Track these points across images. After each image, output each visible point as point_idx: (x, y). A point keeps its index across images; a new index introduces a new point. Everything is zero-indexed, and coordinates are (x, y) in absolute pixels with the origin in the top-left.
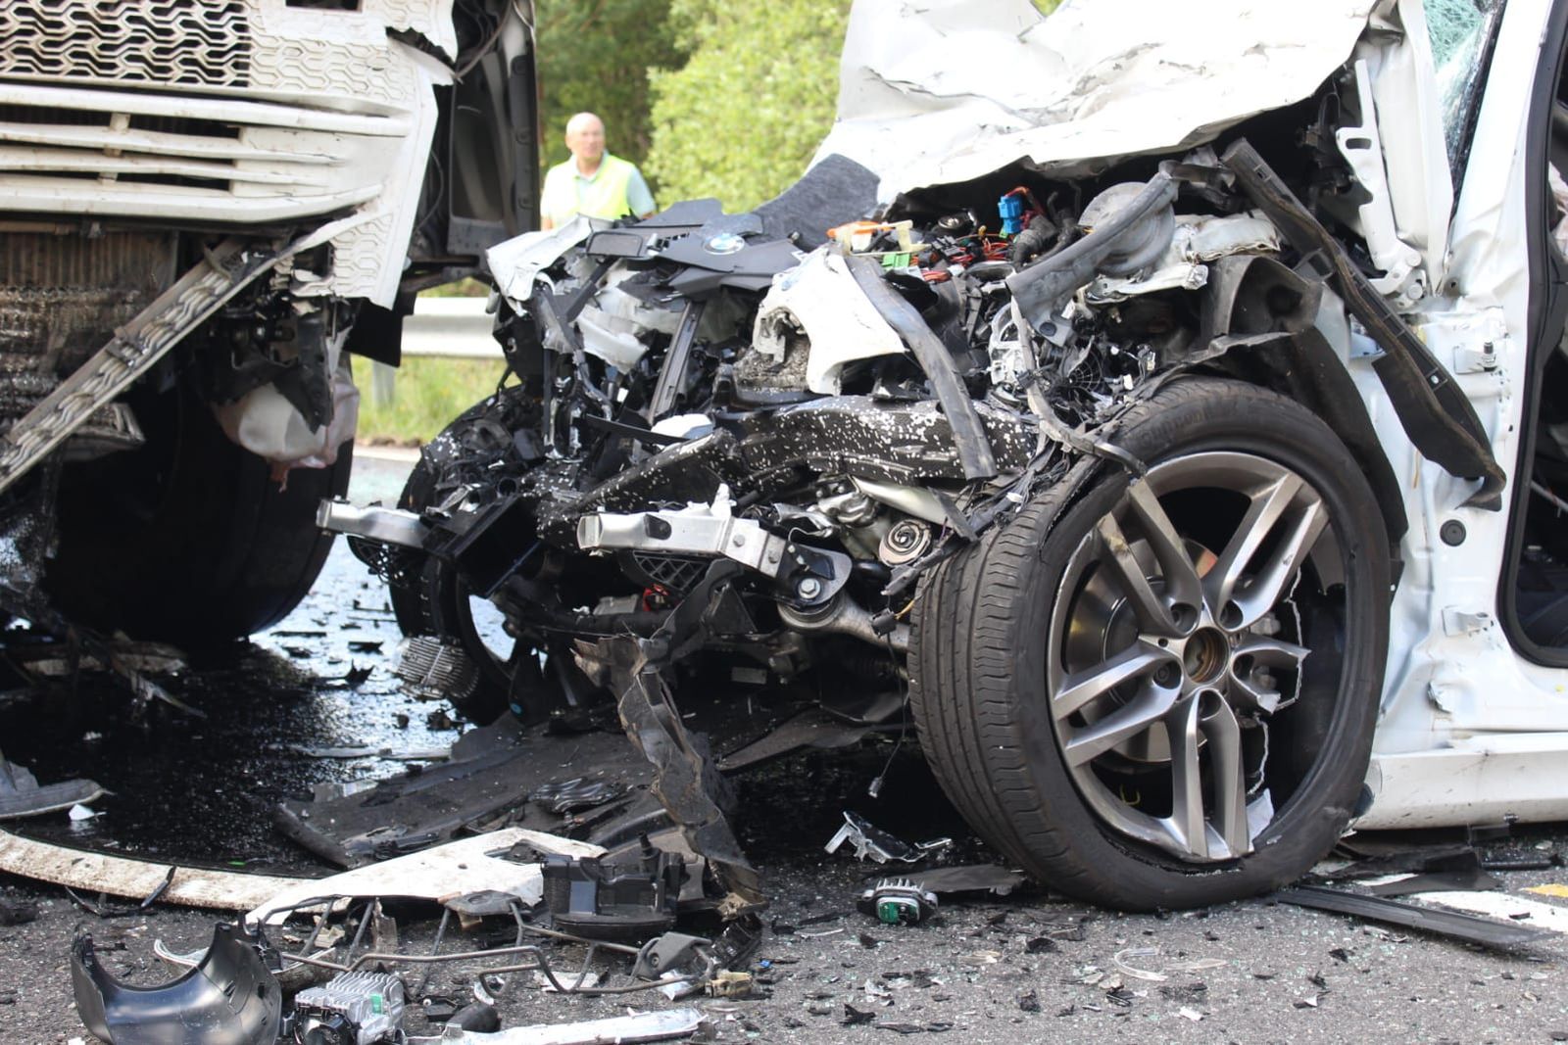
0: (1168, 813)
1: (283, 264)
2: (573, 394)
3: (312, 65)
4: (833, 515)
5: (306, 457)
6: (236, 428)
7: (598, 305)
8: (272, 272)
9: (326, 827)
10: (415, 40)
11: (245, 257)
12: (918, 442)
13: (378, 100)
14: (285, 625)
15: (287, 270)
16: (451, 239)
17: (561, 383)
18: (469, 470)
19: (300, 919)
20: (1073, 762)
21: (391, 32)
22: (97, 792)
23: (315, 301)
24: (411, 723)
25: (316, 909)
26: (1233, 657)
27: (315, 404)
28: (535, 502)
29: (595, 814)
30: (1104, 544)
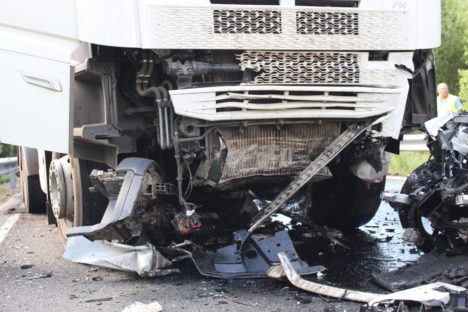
1: (369, 129)
2: (451, 161)
3: (375, 76)
5: (375, 180)
6: (356, 173)
7: (456, 137)
8: (366, 131)
9: (385, 280)
10: (403, 67)
11: (359, 127)
13: (393, 84)
15: (370, 130)
16: (413, 120)
17: (447, 158)
18: (421, 183)
19: (381, 305)
21: (396, 66)
22: (324, 269)
23: (377, 138)
24: (405, 252)
25: (385, 303)
27: (377, 165)
28: (441, 191)
29: (462, 279)
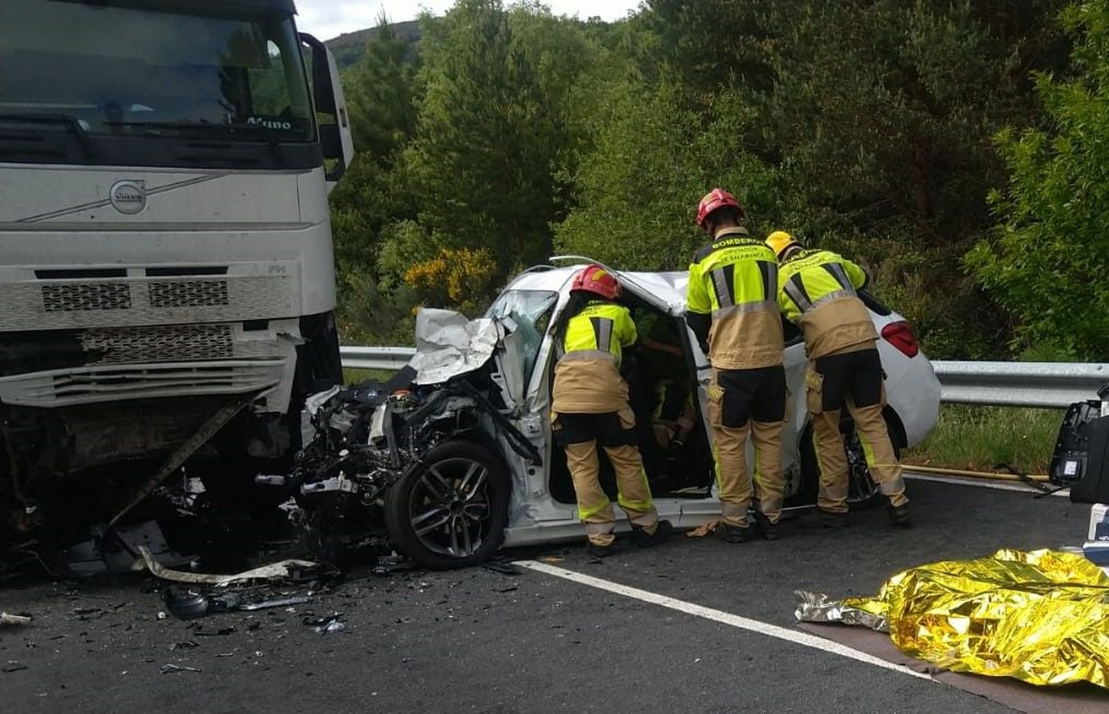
0: (448, 546)
3: (253, 347)
4: (374, 476)
5: (270, 456)
6: (247, 449)
7: (339, 414)
8: (247, 406)
10: (286, 336)
11: (239, 403)
13: (277, 355)
15: (252, 406)
21: (278, 334)
22: (197, 559)
23: (262, 413)
26: (464, 507)
30: (423, 483)
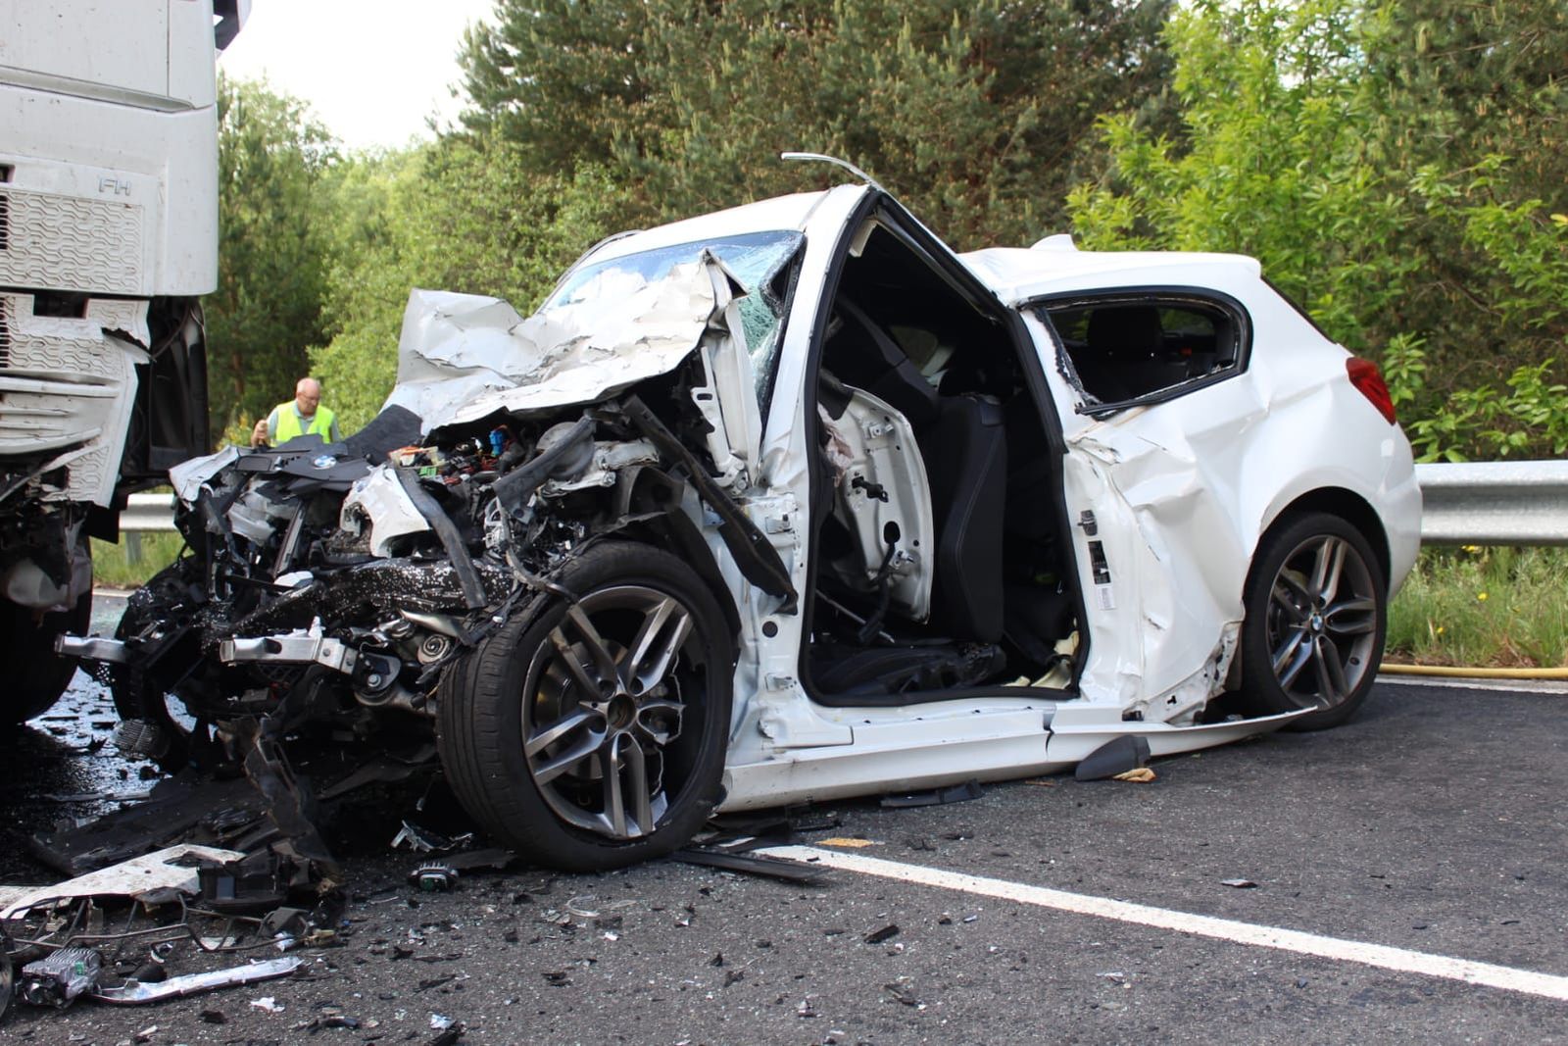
0: (602, 811)
1: (34, 481)
2: (226, 560)
3: (51, 353)
4: (389, 633)
5: (54, 605)
6: (6, 589)
7: (244, 503)
8: (26, 486)
9: (63, 849)
10: (120, 336)
11: (8, 477)
12: (439, 586)
13: (97, 374)
14: (51, 713)
15: (37, 485)
16: (151, 460)
17: (218, 553)
18: (159, 611)
19: (36, 913)
20: (540, 783)
21: (105, 331)
23: (56, 504)
24: (130, 775)
25: (49, 905)
26: (638, 712)
27: (58, 571)
28: (200, 630)
29: (239, 832)
30: (554, 646)
